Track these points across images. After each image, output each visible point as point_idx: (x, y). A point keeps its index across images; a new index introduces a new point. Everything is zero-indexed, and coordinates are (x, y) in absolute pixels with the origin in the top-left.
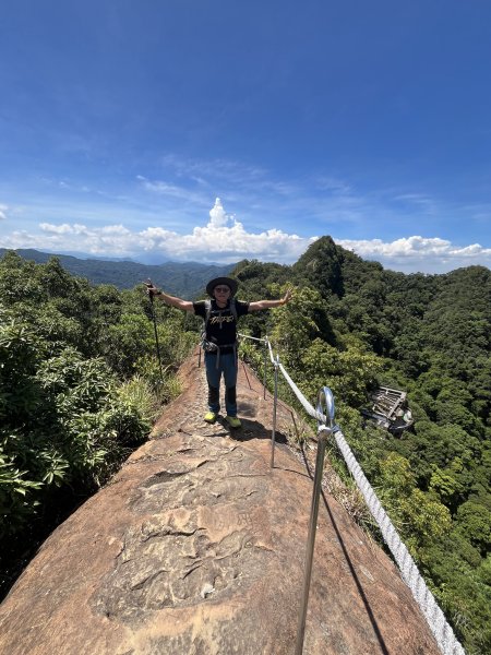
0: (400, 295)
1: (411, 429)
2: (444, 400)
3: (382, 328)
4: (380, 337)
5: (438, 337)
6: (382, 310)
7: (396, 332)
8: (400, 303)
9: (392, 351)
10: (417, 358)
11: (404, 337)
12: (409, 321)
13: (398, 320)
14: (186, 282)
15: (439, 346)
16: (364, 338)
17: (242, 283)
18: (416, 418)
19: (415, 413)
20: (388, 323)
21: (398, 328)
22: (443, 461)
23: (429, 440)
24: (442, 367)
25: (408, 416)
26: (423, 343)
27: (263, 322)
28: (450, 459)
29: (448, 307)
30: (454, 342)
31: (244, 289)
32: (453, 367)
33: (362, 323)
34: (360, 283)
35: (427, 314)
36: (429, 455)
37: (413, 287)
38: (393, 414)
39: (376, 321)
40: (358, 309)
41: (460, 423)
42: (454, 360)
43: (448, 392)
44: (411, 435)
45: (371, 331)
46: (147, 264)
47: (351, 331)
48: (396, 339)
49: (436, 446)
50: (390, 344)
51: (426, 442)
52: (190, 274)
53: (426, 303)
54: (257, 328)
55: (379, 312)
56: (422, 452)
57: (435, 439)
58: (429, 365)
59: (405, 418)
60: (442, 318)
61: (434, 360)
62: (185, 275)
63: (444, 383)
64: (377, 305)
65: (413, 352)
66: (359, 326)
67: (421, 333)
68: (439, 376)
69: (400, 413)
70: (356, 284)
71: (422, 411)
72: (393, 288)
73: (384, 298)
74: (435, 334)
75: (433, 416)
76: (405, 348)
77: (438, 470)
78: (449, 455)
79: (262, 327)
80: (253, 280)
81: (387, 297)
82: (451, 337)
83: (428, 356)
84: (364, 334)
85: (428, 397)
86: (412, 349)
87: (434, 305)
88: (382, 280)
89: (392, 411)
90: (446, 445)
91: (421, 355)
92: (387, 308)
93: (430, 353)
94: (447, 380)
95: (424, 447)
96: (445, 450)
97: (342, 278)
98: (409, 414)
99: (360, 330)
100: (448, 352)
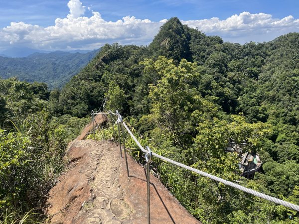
0: (238, 62)
1: (261, 170)
2: (281, 142)
3: (228, 91)
4: (227, 99)
5: (271, 93)
6: (226, 76)
7: (239, 93)
8: (239, 69)
9: (237, 109)
10: (257, 112)
11: (245, 96)
12: (248, 83)
13: (239, 82)
14: (54, 69)
15: (273, 100)
16: (215, 101)
17: (107, 66)
18: (263, 161)
19: (262, 157)
20: (231, 86)
21: (240, 90)
22: (287, 190)
23: (275, 176)
24: (277, 116)
25: (257, 160)
26: (260, 99)
27: (131, 98)
28: (292, 188)
29: (276, 68)
30: (284, 95)
31: (109, 71)
32: (286, 115)
33: (211, 89)
34: (206, 56)
35: (261, 75)
36: (276, 188)
37: (248, 54)
38: (246, 160)
39: (222, 86)
40: (207, 77)
41: (295, 159)
42: (285, 110)
43: (283, 136)
44: (261, 175)
45: (220, 95)
46: (14, 57)
47: (204, 97)
48: (239, 98)
49: (281, 180)
50: (235, 104)
51: (273, 178)
52: (57, 62)
53: (259, 67)
54: (126, 104)
55: (223, 78)
56: (271, 187)
57: (279, 174)
58: (267, 116)
59: (255, 162)
60: (273, 77)
61: (270, 111)
62: (54, 64)
63: (280, 129)
64: (222, 72)
65: (253, 108)
66: (209, 91)
67: (258, 92)
68: (276, 124)
69: (251, 158)
70: (203, 57)
71: (267, 154)
72: (232, 57)
73: (226, 66)
74: (269, 91)
75: (275, 156)
76: (247, 105)
77: (284, 198)
78: (290, 185)
79: (130, 102)
80: (116, 62)
81: (228, 65)
82: (281, 91)
83: (265, 109)
84: (214, 98)
85: (269, 142)
86: (253, 105)
87: (266, 67)
88: (223, 51)
89: (244, 158)
90: (288, 178)
91: (260, 109)
92: (230, 74)
93: (266, 106)
94: (282, 126)
95: (272, 183)
96: (287, 182)
97: (191, 53)
98: (257, 158)
99: (211, 95)
100: (281, 104)
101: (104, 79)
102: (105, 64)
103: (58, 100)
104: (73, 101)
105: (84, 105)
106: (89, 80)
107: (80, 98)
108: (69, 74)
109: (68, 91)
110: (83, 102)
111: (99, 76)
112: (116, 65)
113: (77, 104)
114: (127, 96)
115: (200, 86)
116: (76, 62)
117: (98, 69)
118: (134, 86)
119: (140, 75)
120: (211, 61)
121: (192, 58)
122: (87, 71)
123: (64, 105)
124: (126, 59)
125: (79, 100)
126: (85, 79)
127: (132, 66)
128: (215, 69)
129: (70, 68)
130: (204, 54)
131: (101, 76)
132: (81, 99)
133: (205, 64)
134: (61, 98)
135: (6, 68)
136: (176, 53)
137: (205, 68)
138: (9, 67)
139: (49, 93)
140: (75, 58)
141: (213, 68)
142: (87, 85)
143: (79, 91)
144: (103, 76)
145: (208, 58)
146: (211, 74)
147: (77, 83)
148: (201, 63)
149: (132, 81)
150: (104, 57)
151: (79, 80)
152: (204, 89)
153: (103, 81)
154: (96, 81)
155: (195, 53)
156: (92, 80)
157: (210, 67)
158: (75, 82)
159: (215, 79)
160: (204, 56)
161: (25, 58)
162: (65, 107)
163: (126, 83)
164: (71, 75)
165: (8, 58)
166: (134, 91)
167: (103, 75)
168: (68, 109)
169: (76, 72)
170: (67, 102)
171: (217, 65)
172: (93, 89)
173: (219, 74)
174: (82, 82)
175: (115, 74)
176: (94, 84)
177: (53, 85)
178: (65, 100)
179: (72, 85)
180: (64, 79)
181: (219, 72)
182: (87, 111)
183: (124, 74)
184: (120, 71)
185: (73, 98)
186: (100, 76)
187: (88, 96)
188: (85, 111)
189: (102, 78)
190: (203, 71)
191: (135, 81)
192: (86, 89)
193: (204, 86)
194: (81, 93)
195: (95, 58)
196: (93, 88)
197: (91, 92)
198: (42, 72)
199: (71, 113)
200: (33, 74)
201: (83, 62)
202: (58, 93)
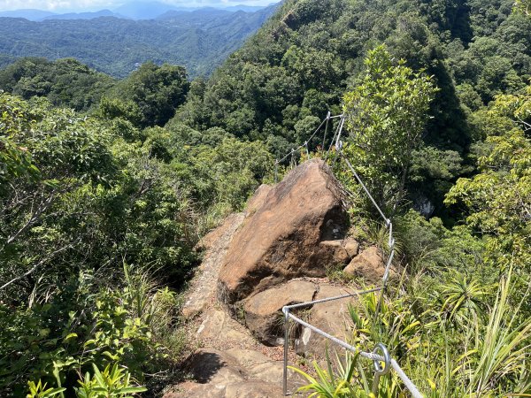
101: (287, 60)
102: (290, 30)
103: (202, 98)
104: (228, 103)
105: (247, 111)
106: (260, 61)
107: (241, 95)
108: (223, 52)
109: (219, 83)
110: (246, 105)
111: (278, 54)
112: (313, 31)
113: (236, 108)
114: (330, 96)
115: (480, 81)
116: (237, 28)
117: (276, 40)
118: (345, 76)
119: (359, 53)
120: (509, 28)
121: (469, 20)
122: (256, 43)
123: (212, 108)
124: (334, 21)
125: (239, 100)
126: (252, 60)
127: (345, 35)
128: (517, 46)
129: (226, 41)
130: (496, 12)
131: (283, 54)
132: (243, 99)
133: (495, 34)
134: (207, 95)
135: (123, 38)
136: (436, 8)
137: (495, 42)
138: (127, 36)
139: (189, 84)
140: (234, 22)
141: (513, 42)
142: (255, 71)
143: (240, 84)
144: (286, 55)
145: (503, 20)
146: (507, 56)
147: (236, 66)
148: (486, 30)
149: (342, 67)
150: (290, 16)
151: (242, 63)
152: (489, 86)
153: (286, 64)
154: (272, 65)
155: (477, 8)
156: (264, 62)
157: (506, 40)
158: (234, 65)
159: (515, 67)
160: (496, 16)
161: (152, 20)
162: (214, 114)
163: (330, 69)
164: (227, 53)
165: (125, 20)
166: (345, 86)
167: (285, 51)
168: (220, 117)
169: (235, 47)
170: (217, 103)
171: (523, 36)
172: (265, 81)
173: (525, 56)
174: (247, 66)
175: (309, 52)
176: (267, 70)
177: (196, 71)
178: (214, 100)
179: (228, 71)
180: (216, 60)
181: (525, 52)
182: (253, 123)
183: (327, 50)
184: (320, 45)
185: (229, 96)
186: (280, 55)
187: (256, 93)
188: (248, 122)
189: (284, 59)
190: (490, 49)
191: (348, 66)
192: (252, 81)
193: (489, 81)
194: (243, 87)
195: (273, 18)
196: (267, 78)
197: (262, 85)
198: (179, 47)
199: (224, 126)
200: (166, 49)
201: (248, 30)
202: (203, 85)
